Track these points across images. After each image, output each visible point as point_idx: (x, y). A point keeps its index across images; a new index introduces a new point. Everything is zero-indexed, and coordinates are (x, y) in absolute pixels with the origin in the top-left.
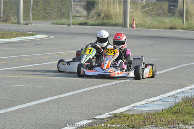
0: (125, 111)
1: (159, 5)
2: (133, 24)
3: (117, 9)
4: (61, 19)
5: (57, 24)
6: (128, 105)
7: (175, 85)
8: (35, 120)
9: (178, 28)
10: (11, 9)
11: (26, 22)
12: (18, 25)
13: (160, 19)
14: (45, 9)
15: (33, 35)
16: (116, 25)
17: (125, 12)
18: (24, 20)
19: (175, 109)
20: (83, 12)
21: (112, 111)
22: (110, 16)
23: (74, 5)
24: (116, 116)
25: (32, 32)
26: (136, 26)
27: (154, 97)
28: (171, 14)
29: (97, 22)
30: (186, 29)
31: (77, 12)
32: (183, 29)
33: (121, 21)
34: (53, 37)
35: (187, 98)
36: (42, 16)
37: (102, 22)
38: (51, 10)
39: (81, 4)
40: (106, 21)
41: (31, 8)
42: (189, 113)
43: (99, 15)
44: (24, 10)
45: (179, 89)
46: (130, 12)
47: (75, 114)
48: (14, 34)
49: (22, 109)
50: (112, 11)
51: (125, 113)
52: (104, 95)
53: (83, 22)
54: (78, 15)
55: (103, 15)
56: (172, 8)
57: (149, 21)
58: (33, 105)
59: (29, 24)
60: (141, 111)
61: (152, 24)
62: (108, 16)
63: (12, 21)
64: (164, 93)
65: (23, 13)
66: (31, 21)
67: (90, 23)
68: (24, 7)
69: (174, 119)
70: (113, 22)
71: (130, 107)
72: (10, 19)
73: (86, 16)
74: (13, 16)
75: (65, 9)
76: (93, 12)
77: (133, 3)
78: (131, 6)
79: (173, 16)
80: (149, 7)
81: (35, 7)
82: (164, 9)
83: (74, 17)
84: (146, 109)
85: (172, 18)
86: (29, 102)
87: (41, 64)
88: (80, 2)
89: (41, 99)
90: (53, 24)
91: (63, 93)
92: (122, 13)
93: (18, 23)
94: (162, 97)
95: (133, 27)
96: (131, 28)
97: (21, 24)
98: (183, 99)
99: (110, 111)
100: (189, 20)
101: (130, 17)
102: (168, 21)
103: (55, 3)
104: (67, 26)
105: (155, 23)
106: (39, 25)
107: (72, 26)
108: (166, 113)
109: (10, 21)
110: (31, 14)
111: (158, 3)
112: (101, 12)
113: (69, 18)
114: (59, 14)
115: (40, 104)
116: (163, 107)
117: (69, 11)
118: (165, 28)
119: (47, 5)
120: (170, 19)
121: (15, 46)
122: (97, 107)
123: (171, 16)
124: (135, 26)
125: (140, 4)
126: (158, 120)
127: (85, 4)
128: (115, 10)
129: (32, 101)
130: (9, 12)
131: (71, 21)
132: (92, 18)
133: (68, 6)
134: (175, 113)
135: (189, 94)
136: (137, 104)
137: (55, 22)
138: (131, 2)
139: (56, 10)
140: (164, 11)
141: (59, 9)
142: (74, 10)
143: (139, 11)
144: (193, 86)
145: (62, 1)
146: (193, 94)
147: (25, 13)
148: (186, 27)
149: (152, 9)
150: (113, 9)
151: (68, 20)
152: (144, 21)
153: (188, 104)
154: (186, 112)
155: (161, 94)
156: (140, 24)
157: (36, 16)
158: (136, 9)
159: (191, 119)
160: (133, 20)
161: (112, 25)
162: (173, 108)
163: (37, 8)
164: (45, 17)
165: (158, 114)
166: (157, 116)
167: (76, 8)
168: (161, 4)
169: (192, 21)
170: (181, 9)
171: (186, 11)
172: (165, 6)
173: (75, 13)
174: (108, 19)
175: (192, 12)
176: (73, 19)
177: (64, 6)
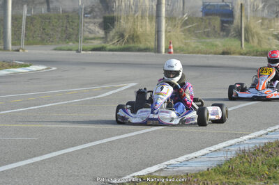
0: (155, 172)
1: (207, 21)
2: (170, 48)
3: (148, 27)
4: (68, 43)
5: (61, 50)
6: (160, 163)
7: (227, 134)
9: (234, 53)
11: (16, 48)
12: (5, 52)
13: (208, 40)
14: (44, 29)
15: (26, 66)
16: (146, 50)
17: (158, 32)
18: (13, 45)
19: (226, 168)
20: (98, 32)
21: (136, 171)
22: (137, 37)
23: (86, 23)
25: (25, 61)
26: (174, 50)
27: (197, 151)
28: (225, 33)
29: (118, 46)
30: (245, 54)
31: (90, 33)
32: (241, 54)
33: (152, 44)
34: (54, 68)
35: (244, 151)
36: (39, 39)
37: (127, 46)
38: (52, 30)
39: (96, 20)
40: (131, 45)
41: (24, 27)
42: (245, 173)
43: (122, 36)
44: (12, 30)
45: (234, 139)
46: (166, 31)
47: (83, 177)
49: (7, 171)
50: (140, 31)
51: (154, 174)
52: (125, 149)
53: (99, 46)
54: (91, 36)
55: (127, 36)
56: (227, 25)
57: (193, 43)
59: (21, 51)
60: (177, 172)
61: (197, 47)
62: (134, 37)
64: (212, 145)
65: (12, 35)
66: (23, 47)
67: (108, 47)
68: (12, 26)
69: (224, 181)
70: (142, 46)
71: (162, 165)
73: (103, 38)
75: (72, 29)
76: (112, 33)
77: (170, 18)
78: (166, 23)
79: (227, 35)
80: (193, 23)
81: (29, 26)
82: (214, 27)
83: (86, 39)
84: (185, 168)
85: (227, 39)
86: (17, 161)
87: (36, 107)
88: (94, 17)
89: (35, 156)
90: (55, 49)
91: (67, 148)
92: (154, 32)
93: (5, 49)
94: (208, 152)
95: (170, 53)
96: (167, 54)
97: (9, 50)
98: (236, 153)
99: (134, 172)
100: (251, 41)
101: (166, 38)
102: (220, 43)
103: (58, 20)
104: (75, 52)
105: (202, 47)
106: (34, 52)
107: (82, 52)
108: (214, 174)
110: (23, 36)
111: (204, 18)
112: (125, 31)
113: (78, 42)
114: (64, 36)
115: (33, 164)
116: (209, 165)
117: (78, 30)
118: (215, 54)
119: (47, 23)
120: (223, 40)
122: (115, 167)
123: (224, 36)
124: (172, 50)
125: (179, 19)
126: (201, 183)
127: (101, 20)
128: (144, 28)
129: (22, 160)
131: (81, 45)
132: (111, 41)
133: (76, 24)
134: (225, 173)
135: (246, 146)
136: (172, 161)
137: (59, 46)
138: (166, 17)
139: (60, 29)
140: (214, 29)
141: (64, 28)
142: (85, 29)
143: (178, 30)
144: (252, 136)
145: (68, 16)
146: (253, 146)
147: (15, 34)
148: (245, 52)
149: (198, 25)
150: (141, 27)
151: (76, 43)
152: (186, 44)
153: (245, 160)
154: (241, 172)
155: (207, 147)
156: (180, 47)
157: (30, 39)
158: (175, 26)
159: (248, 181)
160: (169, 42)
161: (140, 50)
162: (223, 167)
163: (32, 28)
164: (44, 40)
165: (202, 175)
166: (200, 178)
167: (89, 27)
168: (210, 19)
169: (254, 43)
170: (238, 26)
171: (245, 29)
172: (216, 22)
173: (87, 33)
174: (134, 42)
175: (254, 30)
176: (83, 42)
177: (71, 23)
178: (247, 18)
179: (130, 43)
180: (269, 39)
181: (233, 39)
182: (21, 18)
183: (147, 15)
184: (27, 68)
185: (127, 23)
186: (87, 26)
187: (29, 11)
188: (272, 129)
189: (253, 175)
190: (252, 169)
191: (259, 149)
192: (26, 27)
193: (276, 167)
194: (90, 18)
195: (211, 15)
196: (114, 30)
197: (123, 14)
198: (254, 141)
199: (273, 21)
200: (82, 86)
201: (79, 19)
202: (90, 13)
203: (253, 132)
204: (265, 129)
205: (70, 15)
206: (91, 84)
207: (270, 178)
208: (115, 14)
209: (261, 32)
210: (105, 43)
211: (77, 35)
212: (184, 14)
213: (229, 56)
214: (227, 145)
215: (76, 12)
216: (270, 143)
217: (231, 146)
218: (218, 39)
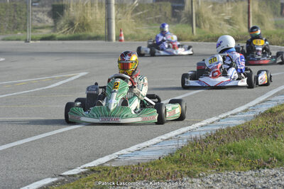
0: (106, 162)
1: (158, 7)
2: (121, 35)
3: (97, 15)
4: (16, 33)
5: (9, 40)
6: (111, 154)
9: (185, 40)
16: (97, 38)
17: (108, 19)
19: (178, 156)
20: (47, 21)
21: (87, 163)
22: (87, 25)
23: (35, 11)
24: (92, 170)
26: (125, 38)
27: (149, 140)
28: (176, 19)
29: (68, 35)
30: (197, 40)
31: (39, 21)
32: (193, 40)
33: (103, 32)
34: (2, 59)
35: (195, 139)
37: (76, 34)
39: (44, 9)
40: (82, 33)
42: (197, 161)
43: (71, 24)
45: (185, 126)
46: (116, 19)
47: (32, 171)
50: (90, 18)
51: (105, 165)
52: (76, 140)
53: (48, 35)
54: (40, 25)
55: (77, 24)
56: (178, 11)
57: (144, 30)
61: (149, 34)
62: (84, 26)
64: (164, 134)
67: (57, 37)
69: (176, 170)
70: (92, 34)
71: (114, 156)
73: (52, 27)
75: (21, 18)
76: (62, 23)
77: (120, 5)
78: (116, 9)
79: (178, 21)
80: (143, 10)
82: (166, 13)
83: (35, 28)
84: (137, 158)
85: (178, 25)
88: (43, 6)
90: (3, 40)
91: (16, 141)
92: (104, 20)
94: (160, 140)
95: (121, 40)
96: (118, 42)
98: (188, 141)
99: (85, 163)
100: (203, 27)
101: (116, 25)
102: (172, 30)
103: (6, 9)
104: (23, 42)
107: (31, 42)
108: (165, 163)
111: (156, 4)
112: (74, 19)
113: (26, 31)
114: (12, 25)
117: (26, 20)
120: (174, 27)
122: (65, 159)
123: (175, 22)
124: (123, 38)
125: (130, 6)
126: (152, 173)
127: (49, 9)
128: (94, 16)
131: (29, 35)
132: (61, 29)
133: (24, 13)
134: (177, 162)
135: (198, 133)
136: (124, 151)
137: (6, 36)
138: (115, 4)
139: (7, 19)
140: (165, 15)
141: (12, 18)
142: (34, 18)
143: (129, 16)
144: (203, 123)
145: (15, 5)
146: (205, 133)
148: (197, 38)
149: (148, 12)
150: (91, 15)
151: (25, 33)
152: (137, 31)
153: (196, 148)
154: (193, 160)
155: (159, 135)
156: (131, 35)
158: (125, 13)
159: (200, 169)
160: (120, 30)
161: (90, 38)
162: (175, 155)
165: (153, 164)
166: (151, 168)
167: (37, 16)
168: (161, 5)
169: (206, 28)
170: (189, 12)
171: (196, 15)
172: (167, 7)
174: (84, 30)
175: (205, 16)
176: (32, 31)
177: (19, 13)
178: (198, 3)
179: (80, 32)
180: (220, 24)
181: (184, 25)
183: (97, 2)
185: (76, 11)
186: (35, 15)
188: (224, 115)
189: (205, 163)
190: (204, 157)
191: (210, 136)
193: (227, 154)
194: (38, 7)
196: (64, 19)
197: (72, 2)
198: (206, 128)
199: (224, 6)
200: (31, 76)
201: (27, 8)
202: (38, 1)
203: (205, 119)
204: (217, 116)
205: (18, 4)
206: (41, 75)
207: (221, 165)
208: (64, 2)
209: (213, 17)
210: (54, 32)
211: (26, 24)
212: (134, 1)
214: (179, 133)
216: (221, 130)
217: (183, 133)
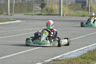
0: (59, 58)
2: (64, 14)
3: (56, 7)
4: (29, 12)
5: (26, 15)
6: (61, 55)
7: (84, 44)
8: (14, 63)
9: (86, 16)
10: (4, 8)
11: (11, 14)
12: (7, 16)
13: (77, 12)
14: (21, 8)
15: (14, 21)
16: (56, 15)
17: (60, 9)
18: (10, 13)
20: (39, 9)
21: (52, 58)
22: (53, 10)
23: (35, 5)
24: (54, 60)
25: (14, 19)
27: (73, 50)
28: (83, 9)
29: (46, 14)
31: (36, 9)
33: (58, 13)
34: (24, 21)
35: (90, 51)
36: (19, 11)
37: (49, 13)
38: (24, 8)
39: (38, 5)
40: (51, 13)
41: (14, 7)
42: (90, 58)
43: (47, 10)
44: (10, 8)
45: (86, 46)
46: (63, 8)
47: (34, 60)
48: (5, 20)
49: (8, 57)
50: (54, 8)
52: (49, 50)
53: (39, 14)
54: (37, 10)
55: (49, 10)
56: (84, 6)
57: (72, 12)
58: (14, 56)
60: (67, 58)
61: (74, 14)
62: (52, 11)
63: (4, 14)
64: (79, 48)
65: (10, 10)
66: (13, 14)
67: (43, 14)
68: (10, 6)
69: (83, 61)
70: (54, 13)
71: (62, 56)
72: (3, 13)
73: (41, 11)
74: (5, 11)
76: (44, 9)
77: (64, 4)
78: (63, 5)
79: (84, 10)
80: (72, 6)
82: (79, 7)
83: (35, 11)
84: (70, 57)
86: (11, 54)
87: (18, 35)
88: (38, 4)
89: (17, 52)
90: (24, 15)
91: (29, 49)
92: (59, 9)
93: (7, 15)
94: (77, 51)
95: (64, 16)
96: (63, 16)
97: (9, 15)
98: (87, 51)
100: (92, 12)
101: (63, 11)
102: (81, 12)
103: (26, 5)
104: (31, 16)
105: (75, 14)
106: (17, 16)
107: (34, 16)
108: (79, 59)
109: (3, 14)
110: (13, 10)
111: (76, 4)
112: (48, 8)
113: (32, 12)
114: (28, 10)
115: (17, 55)
116: (78, 55)
117: (32, 8)
118: (80, 16)
119: (22, 6)
120: (82, 12)
121: (6, 26)
122: (45, 56)
124: (65, 15)
125: (67, 4)
126: (75, 62)
127: (40, 5)
128: (55, 7)
130: (3, 9)
131: (33, 13)
132: (44, 12)
133: (32, 6)
134: (83, 58)
135: (91, 49)
136: (65, 54)
137: (26, 14)
138: (63, 4)
139: (26, 8)
140: (79, 8)
141: (28, 7)
142: (35, 8)
143: (67, 8)
144: (93, 45)
145: (29, 3)
146: (93, 49)
147: (11, 9)
149: (74, 6)
150: (54, 7)
151: (32, 13)
152: (69, 13)
153: (90, 54)
154: (89, 58)
155: (77, 49)
156: (68, 14)
157: (16, 11)
158: (66, 7)
159: (91, 61)
160: (64, 12)
161: (54, 15)
162: (83, 56)
163: (17, 7)
164: (21, 11)
166: (75, 60)
167: (36, 7)
168: (78, 4)
170: (88, 7)
171: (90, 8)
172: (80, 5)
173: (35, 9)
174: (52, 12)
175: (93, 8)
176: (34, 12)
177: (30, 6)
178: (91, 4)
181: (86, 11)
182: (13, 4)
183: (56, 3)
184: (15, 21)
185: (49, 5)
187: (16, 1)
190: (93, 57)
191: (95, 50)
192: (15, 7)
195: (78, 3)
196: (44, 8)
197: (48, 3)
198: (93, 47)
200: (34, 27)
201: (33, 4)
202: (36, 2)
203: (93, 44)
205: (30, 3)
206: (37, 27)
208: (45, 2)
210: (41, 12)
211: (32, 10)
212: (69, 2)
213: (84, 17)
214: (84, 48)
215: (32, 2)
218: (81, 11)
